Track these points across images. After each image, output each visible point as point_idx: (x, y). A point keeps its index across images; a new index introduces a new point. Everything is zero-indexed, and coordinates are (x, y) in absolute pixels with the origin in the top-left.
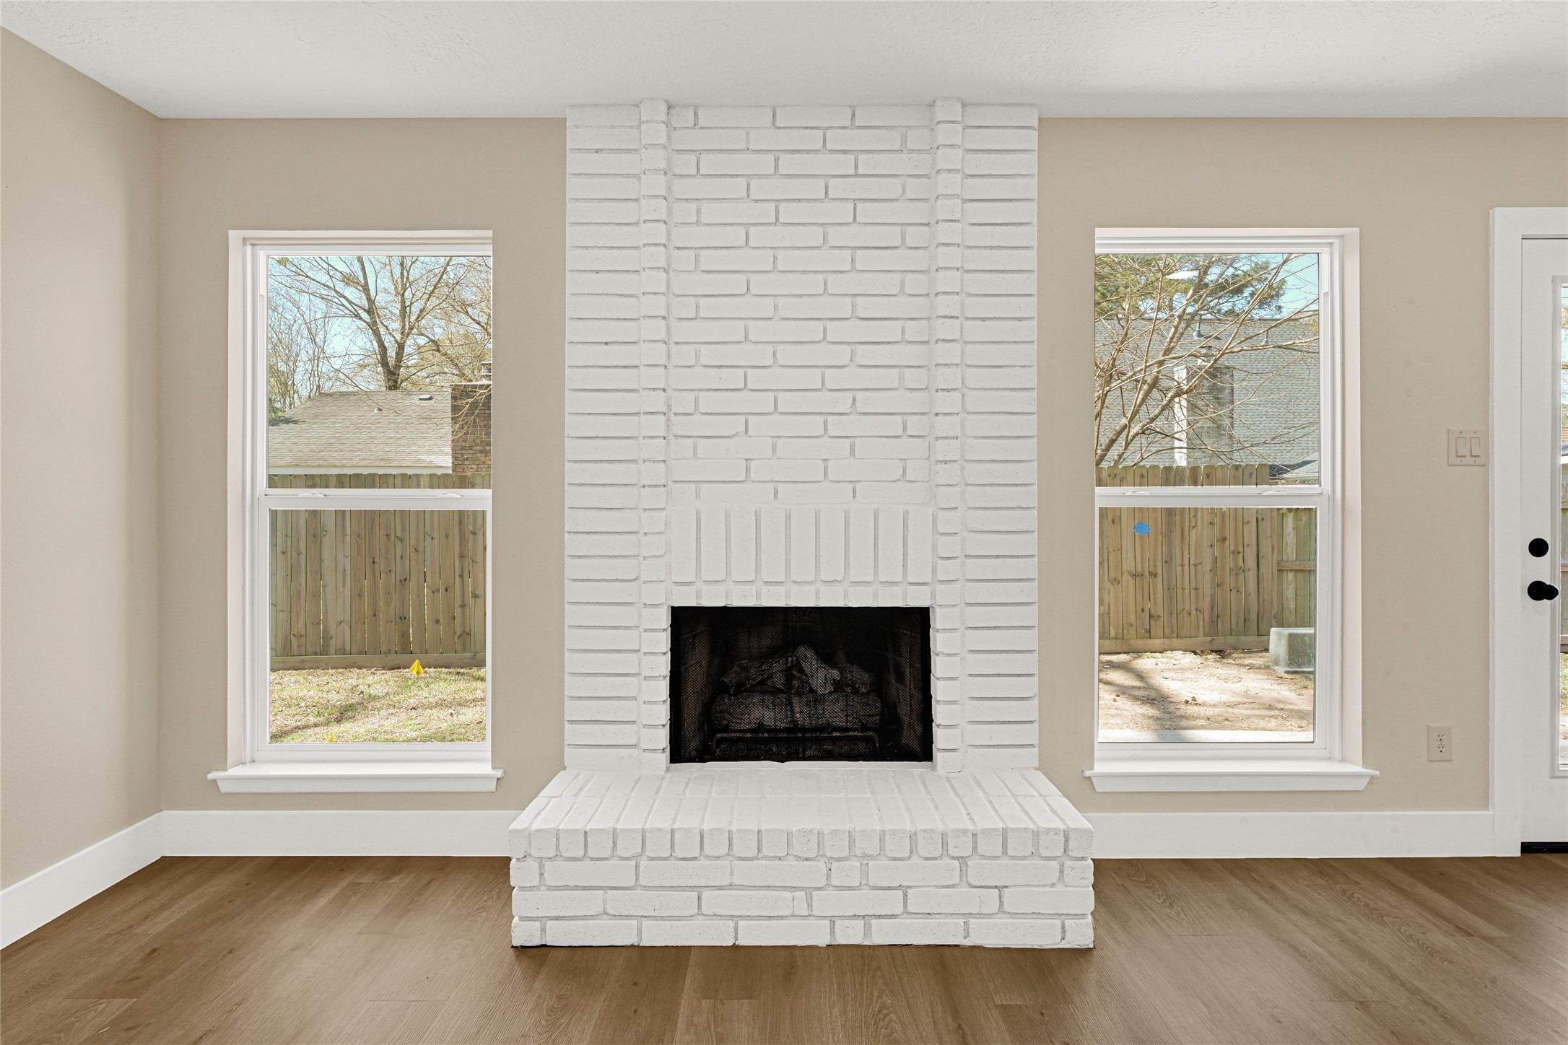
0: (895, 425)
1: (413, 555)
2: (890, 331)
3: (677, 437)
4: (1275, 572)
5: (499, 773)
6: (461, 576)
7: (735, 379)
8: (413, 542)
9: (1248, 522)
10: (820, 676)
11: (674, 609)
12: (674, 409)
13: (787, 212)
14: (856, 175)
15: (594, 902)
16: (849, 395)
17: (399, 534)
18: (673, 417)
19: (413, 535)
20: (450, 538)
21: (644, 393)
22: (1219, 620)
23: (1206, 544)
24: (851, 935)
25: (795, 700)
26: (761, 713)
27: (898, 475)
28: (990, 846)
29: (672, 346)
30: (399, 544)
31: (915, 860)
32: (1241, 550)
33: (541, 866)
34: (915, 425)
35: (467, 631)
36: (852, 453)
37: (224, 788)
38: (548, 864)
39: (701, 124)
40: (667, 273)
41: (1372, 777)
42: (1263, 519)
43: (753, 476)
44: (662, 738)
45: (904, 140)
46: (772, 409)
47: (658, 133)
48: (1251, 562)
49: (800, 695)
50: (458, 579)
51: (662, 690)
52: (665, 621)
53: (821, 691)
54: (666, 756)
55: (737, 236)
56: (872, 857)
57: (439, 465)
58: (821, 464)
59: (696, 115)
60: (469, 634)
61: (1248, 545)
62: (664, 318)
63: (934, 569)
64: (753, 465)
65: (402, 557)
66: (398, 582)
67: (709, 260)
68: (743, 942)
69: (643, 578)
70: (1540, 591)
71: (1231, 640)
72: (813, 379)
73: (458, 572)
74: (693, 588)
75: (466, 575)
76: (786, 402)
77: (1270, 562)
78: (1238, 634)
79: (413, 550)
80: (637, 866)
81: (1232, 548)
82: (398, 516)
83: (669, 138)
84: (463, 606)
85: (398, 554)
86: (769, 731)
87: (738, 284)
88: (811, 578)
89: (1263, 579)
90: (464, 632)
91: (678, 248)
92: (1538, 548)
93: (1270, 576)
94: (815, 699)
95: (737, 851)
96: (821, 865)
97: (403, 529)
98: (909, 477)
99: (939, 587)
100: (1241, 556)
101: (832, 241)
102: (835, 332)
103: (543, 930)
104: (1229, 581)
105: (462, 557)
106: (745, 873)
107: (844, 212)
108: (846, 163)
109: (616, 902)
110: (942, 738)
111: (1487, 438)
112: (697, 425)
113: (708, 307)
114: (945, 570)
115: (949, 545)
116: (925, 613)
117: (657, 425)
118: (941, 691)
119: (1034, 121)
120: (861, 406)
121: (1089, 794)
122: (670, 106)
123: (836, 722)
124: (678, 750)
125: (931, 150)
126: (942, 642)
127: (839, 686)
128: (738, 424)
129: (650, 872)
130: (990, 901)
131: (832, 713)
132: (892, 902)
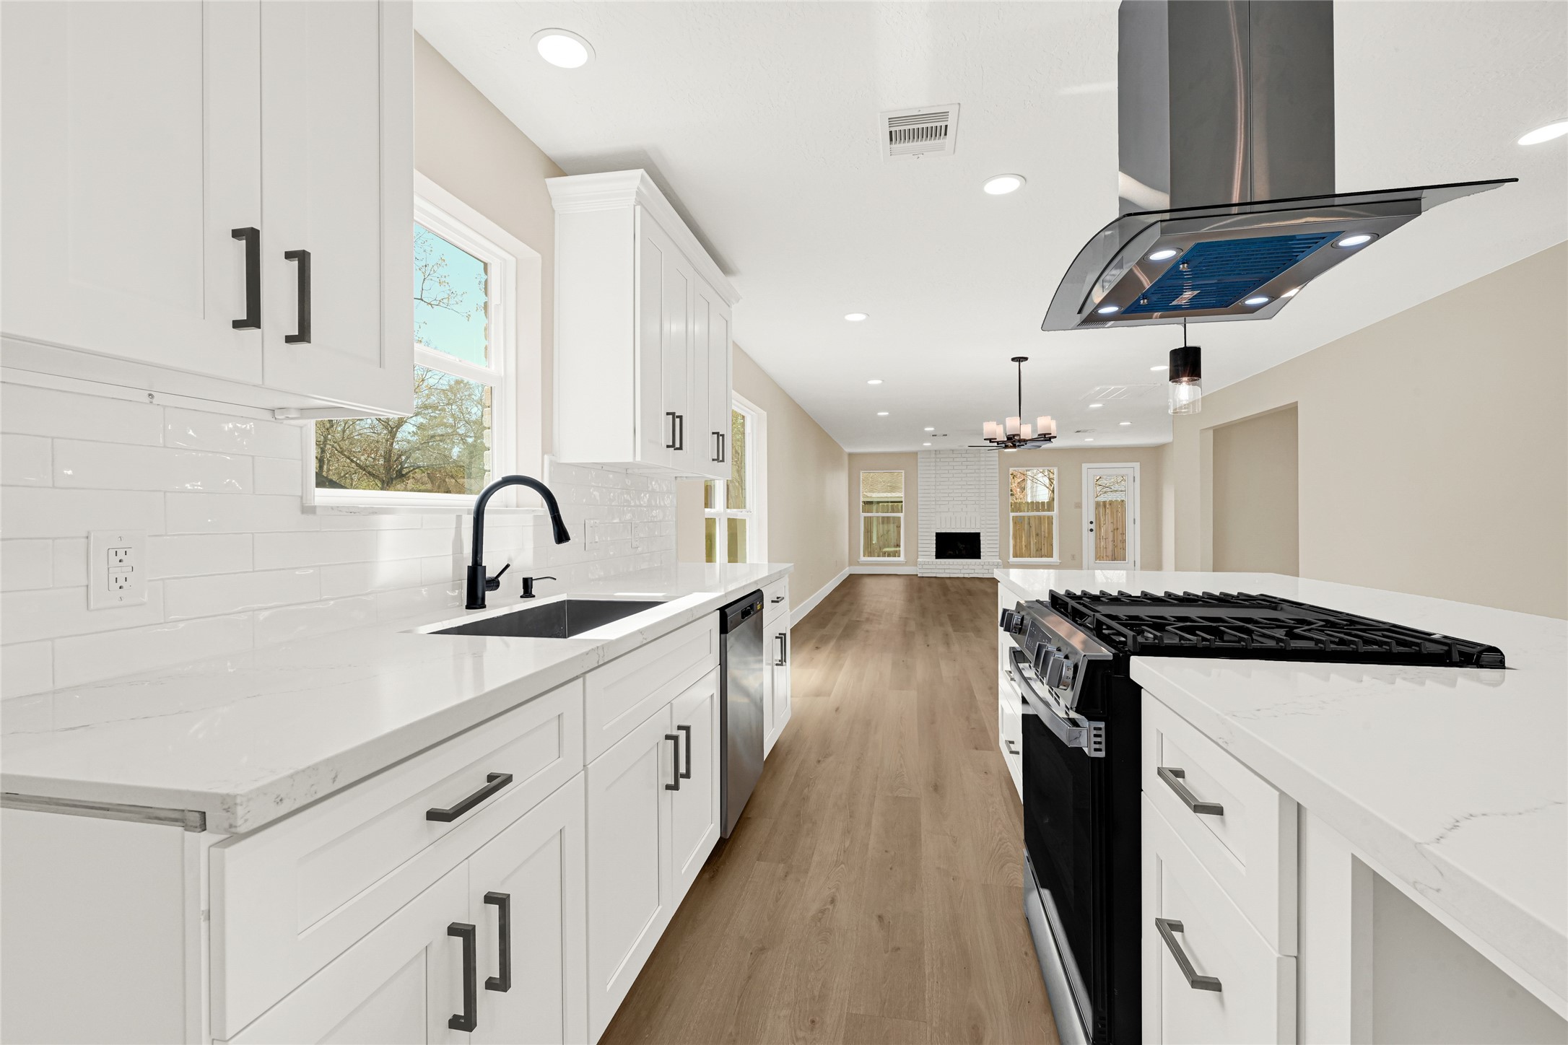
0: (974, 502)
3: (937, 504)
7: (947, 495)
11: (935, 533)
13: (955, 468)
14: (967, 461)
15: (929, 571)
16: (966, 498)
18: (936, 501)
24: (966, 576)
26: (951, 552)
27: (974, 510)
28: (982, 565)
29: (936, 490)
31: (973, 567)
33: (922, 566)
36: (967, 507)
37: (860, 562)
40: (935, 478)
41: (1060, 562)
44: (935, 554)
46: (953, 500)
47: (933, 456)
51: (934, 546)
52: (934, 535)
54: (935, 557)
55: (947, 472)
63: (979, 526)
64: (950, 510)
66: (868, 537)
68: (951, 576)
69: (930, 528)
70: (1091, 530)
72: (959, 487)
74: (940, 530)
76: (955, 499)
80: (930, 567)
82: (886, 519)
86: (952, 554)
88: (959, 527)
91: (937, 474)
92: (1091, 523)
94: (960, 550)
95: (944, 565)
96: (962, 566)
98: (976, 511)
99: (980, 530)
102: (963, 487)
103: (923, 575)
106: (951, 567)
107: (965, 468)
108: (965, 459)
109: (933, 571)
110: (982, 554)
111: (1081, 504)
112: (940, 503)
113: (942, 483)
114: (983, 526)
115: (983, 522)
116: (979, 533)
117: (934, 503)
118: (981, 546)
119: (998, 452)
120: (968, 499)
121: (1009, 565)
122: (935, 451)
123: (966, 554)
124: (938, 557)
125: (980, 457)
126: (981, 538)
127: (964, 548)
128: (947, 503)
129: (938, 567)
130: (987, 571)
131: (965, 552)
132: (972, 572)
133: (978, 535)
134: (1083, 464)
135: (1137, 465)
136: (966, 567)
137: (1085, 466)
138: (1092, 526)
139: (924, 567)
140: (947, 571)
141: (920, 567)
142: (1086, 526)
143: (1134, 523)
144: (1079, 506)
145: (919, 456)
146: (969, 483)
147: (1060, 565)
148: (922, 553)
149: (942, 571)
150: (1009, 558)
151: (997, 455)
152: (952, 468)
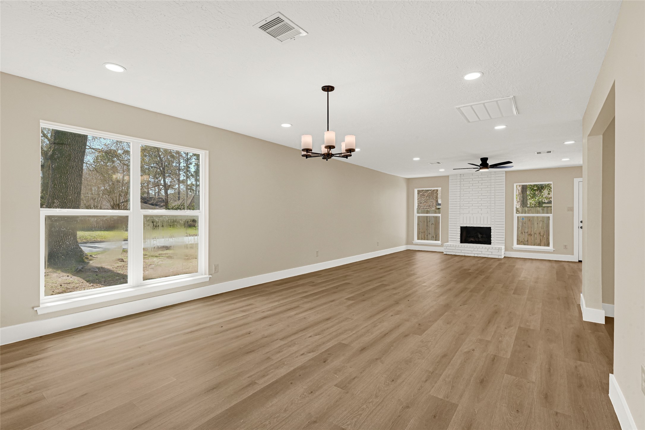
0: (486, 207)
2: (486, 197)
3: (461, 209)
5: (442, 243)
6: (427, 230)
7: (468, 202)
10: (480, 236)
14: (482, 180)
15: (451, 251)
18: (461, 207)
21: (457, 204)
24: (476, 255)
25: (476, 238)
26: (472, 239)
27: (487, 213)
28: (491, 248)
29: (461, 199)
31: (483, 249)
34: (489, 207)
36: (481, 210)
37: (415, 244)
40: (460, 192)
41: (554, 250)
43: (470, 213)
44: (459, 240)
45: (488, 176)
46: (472, 206)
47: (459, 178)
50: (426, 230)
51: (459, 235)
52: (460, 228)
53: (480, 237)
54: (459, 242)
55: (468, 187)
56: (479, 248)
58: (478, 212)
59: (463, 175)
62: (460, 196)
64: (470, 211)
67: (465, 190)
69: (457, 223)
70: (581, 228)
72: (477, 202)
73: (426, 229)
74: (463, 224)
75: (428, 230)
76: (474, 205)
84: (427, 236)
86: (472, 241)
87: (468, 192)
88: (476, 223)
91: (461, 189)
92: (581, 222)
94: (478, 238)
95: (465, 247)
96: (473, 249)
99: (492, 225)
101: (479, 187)
102: (480, 197)
103: (447, 253)
105: (427, 226)
106: (466, 249)
107: (481, 184)
109: (453, 251)
110: (492, 241)
111: (573, 207)
112: (463, 207)
113: (465, 195)
114: (492, 223)
115: (493, 220)
116: (491, 228)
117: (459, 207)
118: (492, 236)
119: (505, 173)
120: (482, 205)
121: (512, 250)
122: (460, 175)
123: (481, 241)
124: (461, 242)
125: (491, 177)
126: (492, 231)
127: (482, 237)
128: (468, 207)
129: (457, 248)
130: (491, 253)
131: (480, 240)
132: (481, 253)
134: (574, 179)
136: (476, 250)
137: (576, 181)
138: (582, 224)
139: (448, 248)
140: (463, 251)
141: (445, 248)
142: (576, 224)
144: (571, 209)
145: (450, 179)
146: (483, 194)
147: (554, 252)
148: (449, 239)
149: (460, 251)
150: (513, 245)
151: (504, 175)
152: (472, 185)
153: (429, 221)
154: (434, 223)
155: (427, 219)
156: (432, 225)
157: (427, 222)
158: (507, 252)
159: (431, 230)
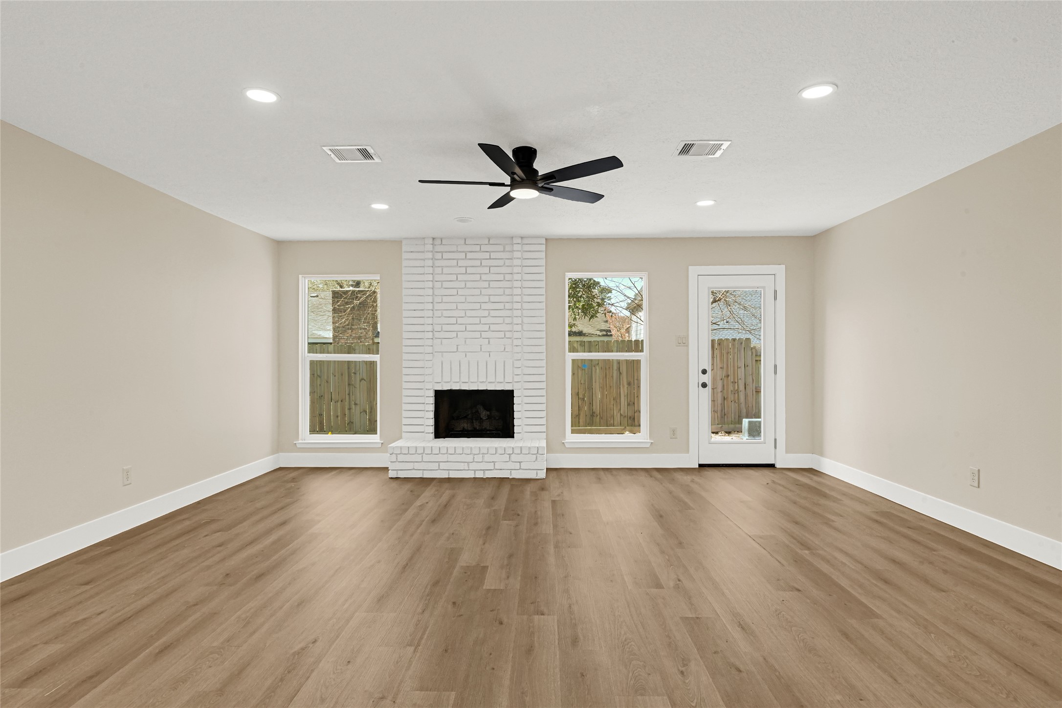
0: (501, 335)
1: (326, 384)
2: (501, 306)
3: (436, 338)
4: (754, 392)
5: (382, 442)
6: (349, 394)
7: (453, 321)
8: (325, 377)
9: (740, 367)
10: (484, 414)
11: (435, 391)
12: (435, 330)
13: (469, 270)
14: (490, 259)
15: (410, 466)
16: (488, 326)
17: (319, 374)
18: (435, 333)
19: (325, 374)
20: (344, 376)
21: (426, 325)
22: (726, 416)
23: (719, 378)
24: (480, 475)
25: (474, 421)
26: (465, 425)
27: (503, 350)
28: (517, 451)
29: (435, 311)
30: (319, 379)
31: (497, 455)
32: (737, 381)
33: (397, 456)
34: (508, 335)
35: (352, 421)
36: (489, 343)
37: (298, 446)
38: (398, 455)
39: (443, 243)
40: (433, 289)
41: (652, 443)
42: (748, 366)
43: (459, 350)
44: (432, 429)
45: (504, 248)
46: (465, 330)
47: (430, 247)
48: (742, 387)
49: (476, 420)
51: (431, 415)
52: (432, 394)
53: (484, 418)
54: (433, 435)
55: (454, 277)
56: (485, 454)
57: (325, 337)
58: (479, 347)
59: (441, 241)
60: (352, 423)
61: (740, 379)
62: (432, 303)
63: (513, 377)
64: (459, 347)
65: (320, 385)
66: (318, 397)
67: (446, 285)
68: (450, 476)
69: (426, 381)
70: (704, 385)
71: (732, 426)
72: (477, 321)
73: (347, 392)
74: (441, 384)
75: (351, 394)
76: (469, 328)
77: (751, 387)
78: (735, 423)
79: (325, 381)
80: (422, 456)
81: (732, 380)
83: (433, 248)
84: (350, 409)
85: (319, 383)
86: (466, 431)
87: (454, 292)
88: (476, 381)
89: (748, 396)
90: (350, 421)
91: (436, 281)
92: (704, 372)
93: (752, 394)
94: (481, 420)
95: (449, 452)
96: (471, 456)
97: (321, 371)
98: (506, 350)
99: (515, 384)
100: (736, 384)
101: (483, 279)
102: (484, 306)
103: (397, 474)
104: (731, 397)
105: (349, 385)
106: (451, 458)
107: (486, 270)
108: (487, 255)
109: (417, 466)
110: (516, 429)
111: (687, 338)
112: (442, 335)
113: (445, 299)
114: (517, 379)
115: (519, 371)
116: (512, 391)
117: (430, 335)
118: (516, 415)
119: (544, 241)
120: (492, 329)
121: (564, 448)
122: (434, 239)
123: (488, 428)
124: (438, 435)
125: (513, 251)
126: (516, 400)
127: (489, 417)
128: (454, 334)
129: (426, 458)
130: (517, 466)
131: (486, 425)
132: (491, 466)
133: (509, 394)
134: (690, 267)
135: (780, 270)
136: (478, 458)
137: (693, 271)
138: (706, 378)
139: (401, 458)
140: (443, 466)
141: (393, 457)
142: (696, 378)
143: (775, 373)
144: (683, 342)
145: (404, 248)
146: (493, 299)
147: (652, 448)
148: (405, 428)
149: (435, 466)
150: (564, 435)
151: (543, 248)
152: (463, 270)
153: (355, 373)
154: (365, 378)
155: (349, 368)
156: (360, 381)
157: (349, 376)
158: (552, 456)
159: (358, 394)
